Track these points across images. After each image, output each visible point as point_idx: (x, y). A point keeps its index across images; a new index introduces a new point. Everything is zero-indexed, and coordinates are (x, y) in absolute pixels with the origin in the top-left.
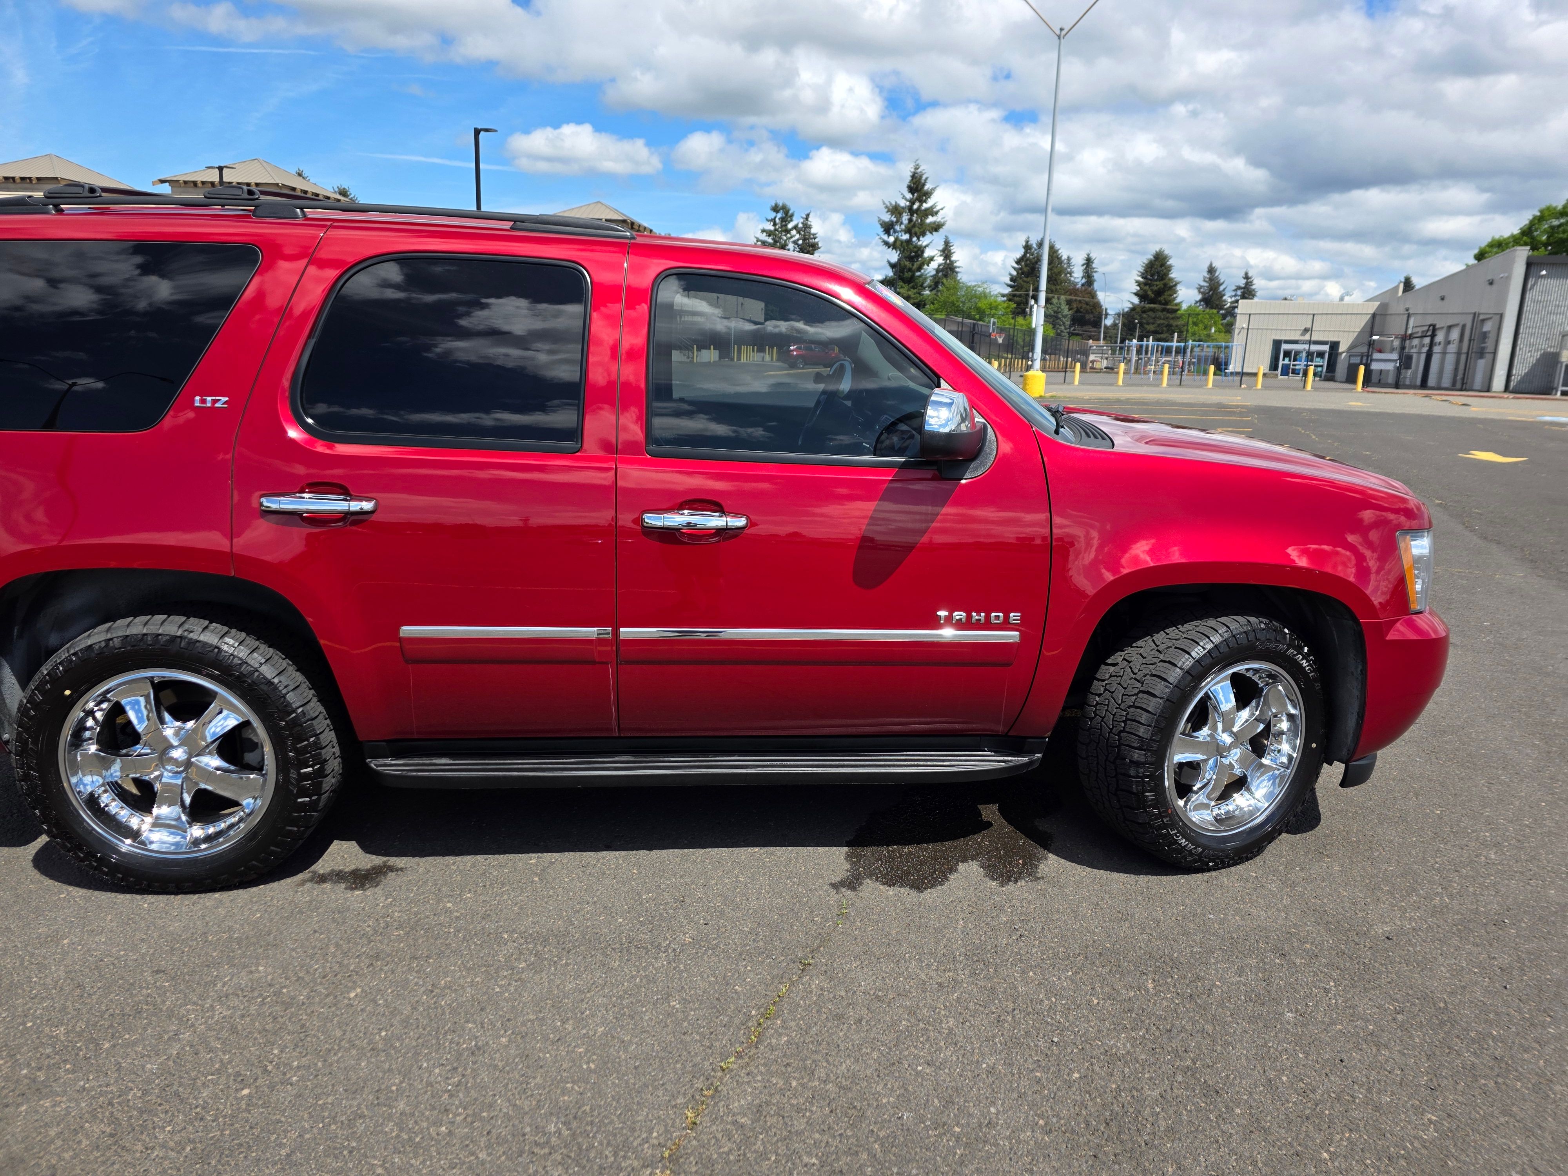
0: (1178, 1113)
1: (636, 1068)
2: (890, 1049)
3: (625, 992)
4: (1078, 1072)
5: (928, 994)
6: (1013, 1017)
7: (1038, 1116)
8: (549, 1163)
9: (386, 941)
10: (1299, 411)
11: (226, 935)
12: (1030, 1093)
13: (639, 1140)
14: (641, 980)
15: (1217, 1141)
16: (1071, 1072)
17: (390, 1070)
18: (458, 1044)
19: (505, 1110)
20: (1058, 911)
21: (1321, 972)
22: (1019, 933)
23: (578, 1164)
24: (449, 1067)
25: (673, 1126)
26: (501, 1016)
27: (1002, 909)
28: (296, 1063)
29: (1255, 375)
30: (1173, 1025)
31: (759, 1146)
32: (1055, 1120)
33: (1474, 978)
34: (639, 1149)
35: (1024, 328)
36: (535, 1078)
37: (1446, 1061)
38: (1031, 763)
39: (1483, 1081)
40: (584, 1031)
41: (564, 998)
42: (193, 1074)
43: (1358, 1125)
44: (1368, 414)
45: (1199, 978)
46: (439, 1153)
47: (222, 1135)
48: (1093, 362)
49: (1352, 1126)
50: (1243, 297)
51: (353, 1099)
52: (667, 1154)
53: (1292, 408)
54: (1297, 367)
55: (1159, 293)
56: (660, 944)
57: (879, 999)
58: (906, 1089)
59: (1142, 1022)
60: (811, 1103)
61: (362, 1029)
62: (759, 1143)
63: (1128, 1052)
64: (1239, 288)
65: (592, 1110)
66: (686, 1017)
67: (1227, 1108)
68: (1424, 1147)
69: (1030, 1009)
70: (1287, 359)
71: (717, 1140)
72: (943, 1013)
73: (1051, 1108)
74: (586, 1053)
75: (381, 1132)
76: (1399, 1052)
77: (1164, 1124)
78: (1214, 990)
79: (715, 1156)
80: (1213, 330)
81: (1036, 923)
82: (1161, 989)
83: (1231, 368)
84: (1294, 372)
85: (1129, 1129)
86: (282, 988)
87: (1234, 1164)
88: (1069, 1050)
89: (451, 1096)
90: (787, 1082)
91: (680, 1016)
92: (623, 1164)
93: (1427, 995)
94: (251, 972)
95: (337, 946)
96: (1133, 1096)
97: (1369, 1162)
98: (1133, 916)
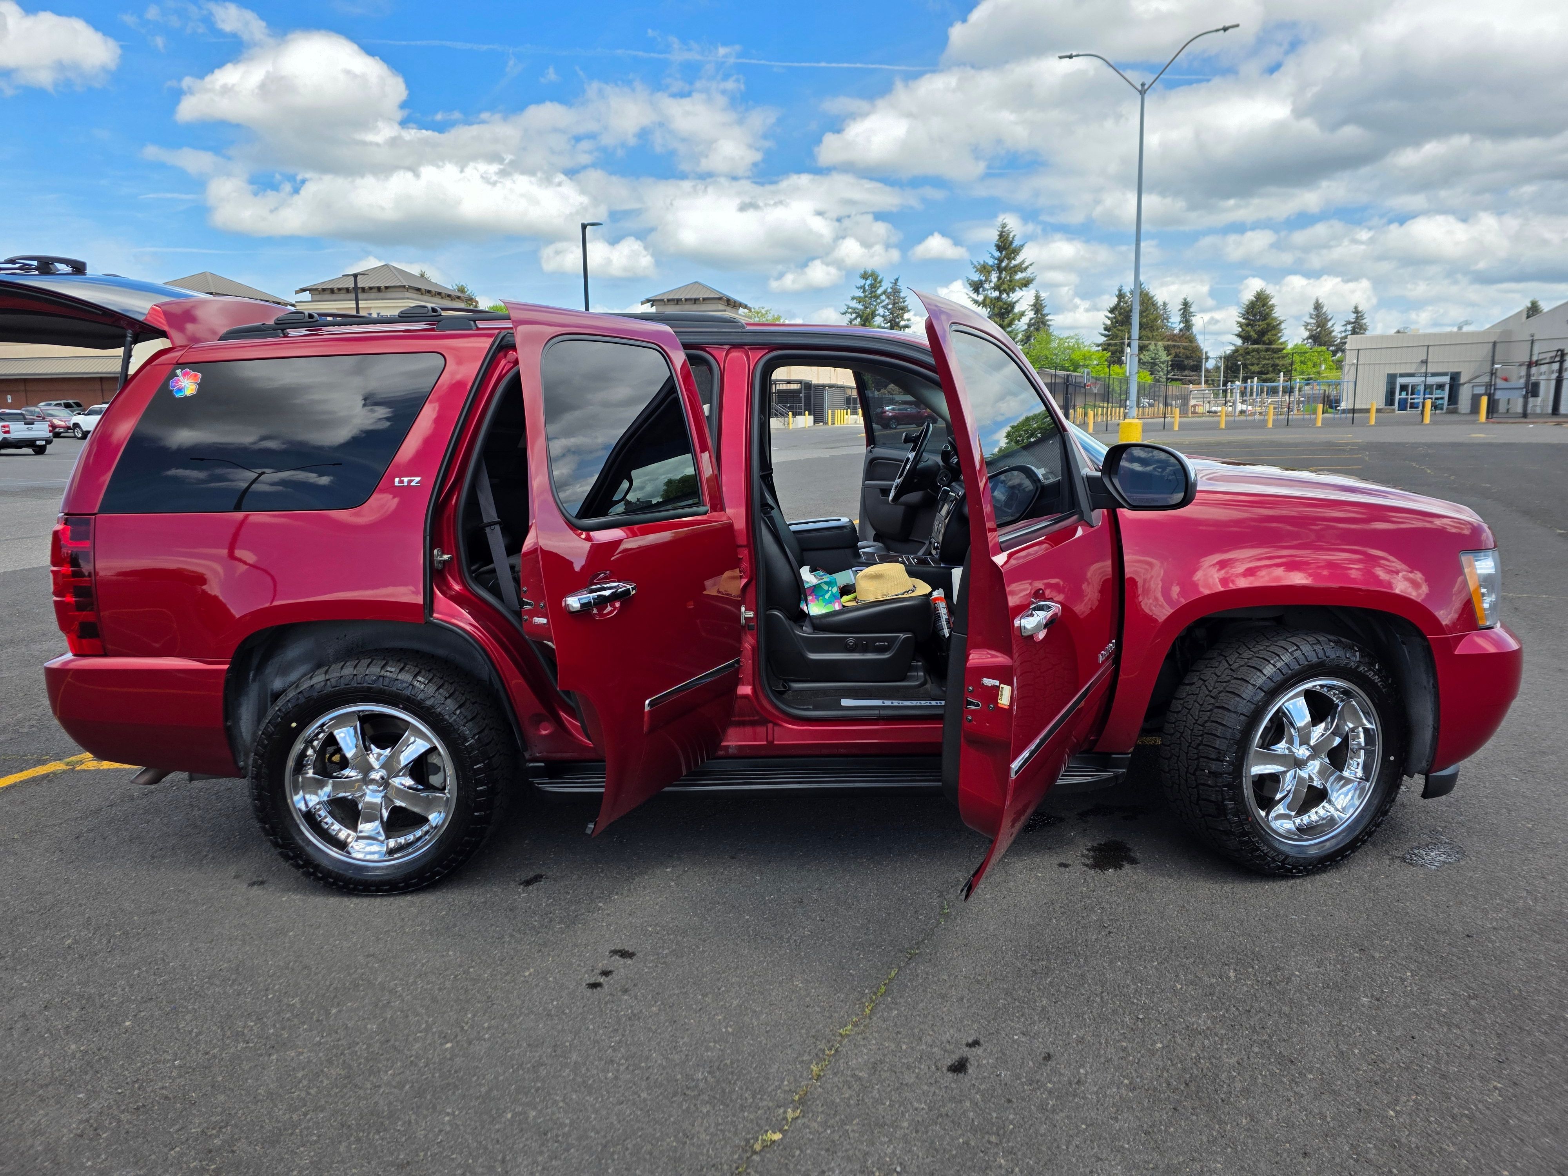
0: (1253, 1078)
1: (767, 1032)
2: (989, 1022)
3: (755, 973)
4: (1162, 1042)
5: (1023, 978)
6: (1102, 998)
7: (1124, 1077)
8: (699, 1102)
9: (551, 933)
10: (1415, 446)
11: (419, 928)
12: (1116, 1059)
13: (773, 1087)
14: (768, 964)
15: (1289, 1100)
16: (1154, 1043)
17: (563, 1030)
18: (617, 1011)
19: (659, 1062)
20: (1145, 912)
21: (1400, 964)
22: (1107, 930)
23: (723, 1103)
24: (611, 1029)
25: (801, 1077)
26: (651, 991)
27: (1092, 910)
28: (486, 1025)
29: (1367, 411)
30: (1252, 1007)
31: (875, 1094)
32: (1138, 1080)
33: (1552, 970)
34: (773, 1093)
35: (1120, 377)
36: (683, 1038)
37: (1516, 1039)
38: (1116, 777)
39: (1552, 1056)
40: (722, 1003)
41: (703, 977)
42: (406, 1032)
43: (1424, 1090)
44: (1491, 445)
45: (1279, 968)
46: (608, 1092)
47: (433, 1076)
48: (1194, 406)
49: (1418, 1090)
50: (1354, 332)
51: (536, 1051)
52: (797, 1098)
53: (1407, 443)
54: (1415, 401)
55: (1262, 333)
56: (782, 936)
57: (978, 982)
58: (1004, 1054)
59: (1223, 1004)
60: (920, 1062)
61: (538, 999)
62: (875, 1092)
63: (1208, 1028)
64: (1349, 323)
65: (732, 1063)
66: (809, 994)
67: (1300, 1074)
68: (1488, 1108)
69: (1117, 992)
70: (1404, 393)
71: (839, 1088)
72: (1037, 994)
73: (1136, 1070)
74: (724, 1020)
75: (560, 1076)
76: (1470, 1030)
77: (1240, 1085)
78: (1293, 978)
79: (838, 1100)
80: (1323, 367)
81: (1124, 921)
82: (1242, 977)
83: (1343, 405)
84: (1413, 406)
85: (1207, 1089)
86: (469, 968)
87: (1304, 1118)
88: (1153, 1025)
89: (614, 1050)
90: (898, 1045)
91: (803, 993)
92: (760, 1104)
93: (1503, 984)
94: (443, 956)
95: (511, 936)
96: (1211, 1063)
97: (1433, 1119)
98: (1217, 916)
